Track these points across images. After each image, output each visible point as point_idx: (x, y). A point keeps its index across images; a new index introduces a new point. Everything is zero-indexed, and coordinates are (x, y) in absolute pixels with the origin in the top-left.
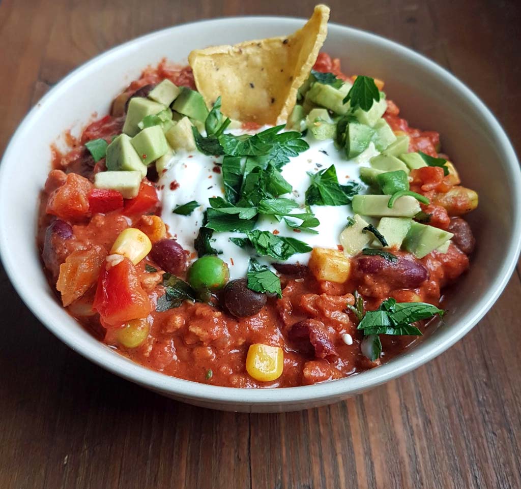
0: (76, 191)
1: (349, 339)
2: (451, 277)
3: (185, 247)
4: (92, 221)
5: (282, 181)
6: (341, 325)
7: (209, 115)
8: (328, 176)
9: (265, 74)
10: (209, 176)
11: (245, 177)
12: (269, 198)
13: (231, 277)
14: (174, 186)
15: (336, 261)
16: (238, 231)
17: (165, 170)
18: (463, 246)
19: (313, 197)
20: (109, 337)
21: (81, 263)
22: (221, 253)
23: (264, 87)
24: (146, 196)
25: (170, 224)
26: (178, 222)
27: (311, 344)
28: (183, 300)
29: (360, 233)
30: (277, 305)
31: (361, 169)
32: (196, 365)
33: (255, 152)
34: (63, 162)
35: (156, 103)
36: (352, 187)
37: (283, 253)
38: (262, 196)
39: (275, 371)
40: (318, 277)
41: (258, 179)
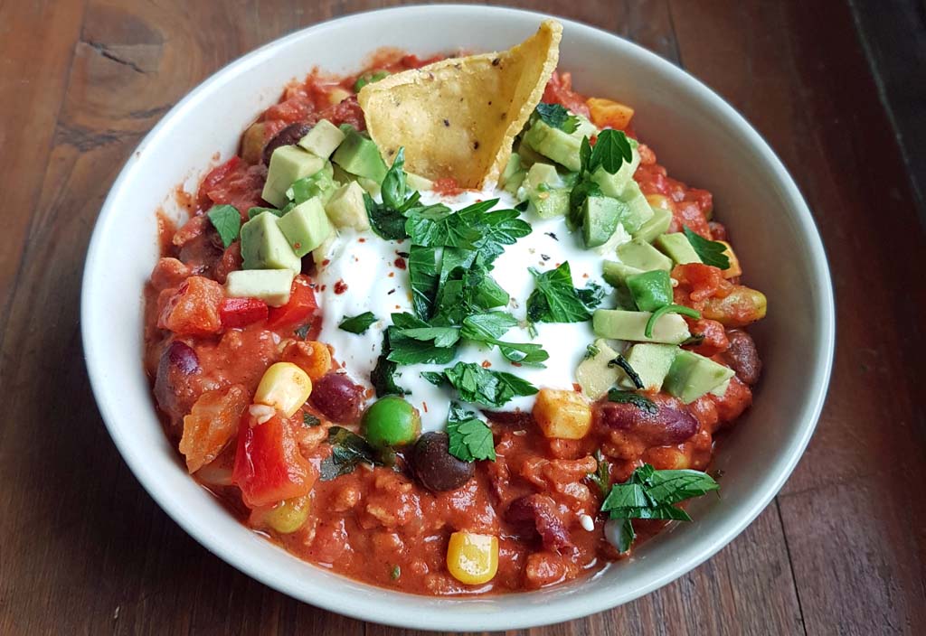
0: (202, 303)
1: (589, 524)
2: (728, 420)
3: (357, 381)
4: (223, 340)
5: (495, 291)
6: (579, 503)
7: (387, 176)
8: (559, 276)
9: (465, 107)
10: (389, 273)
11: (442, 282)
12: (475, 312)
13: (424, 429)
14: (339, 288)
15: (572, 411)
16: (434, 361)
17: (326, 262)
18: (745, 374)
19: (539, 309)
20: (254, 518)
21: (215, 416)
22: (409, 393)
23: (464, 126)
24: (300, 304)
25: (334, 345)
26: (346, 344)
27: (537, 532)
28: (357, 462)
29: (605, 367)
30: (488, 470)
31: (605, 264)
32: (377, 558)
33: (456, 241)
34: (176, 241)
35: (310, 156)
36: (592, 292)
37: (497, 397)
38: (466, 311)
39: (487, 571)
40: (546, 434)
41: (461, 289)
